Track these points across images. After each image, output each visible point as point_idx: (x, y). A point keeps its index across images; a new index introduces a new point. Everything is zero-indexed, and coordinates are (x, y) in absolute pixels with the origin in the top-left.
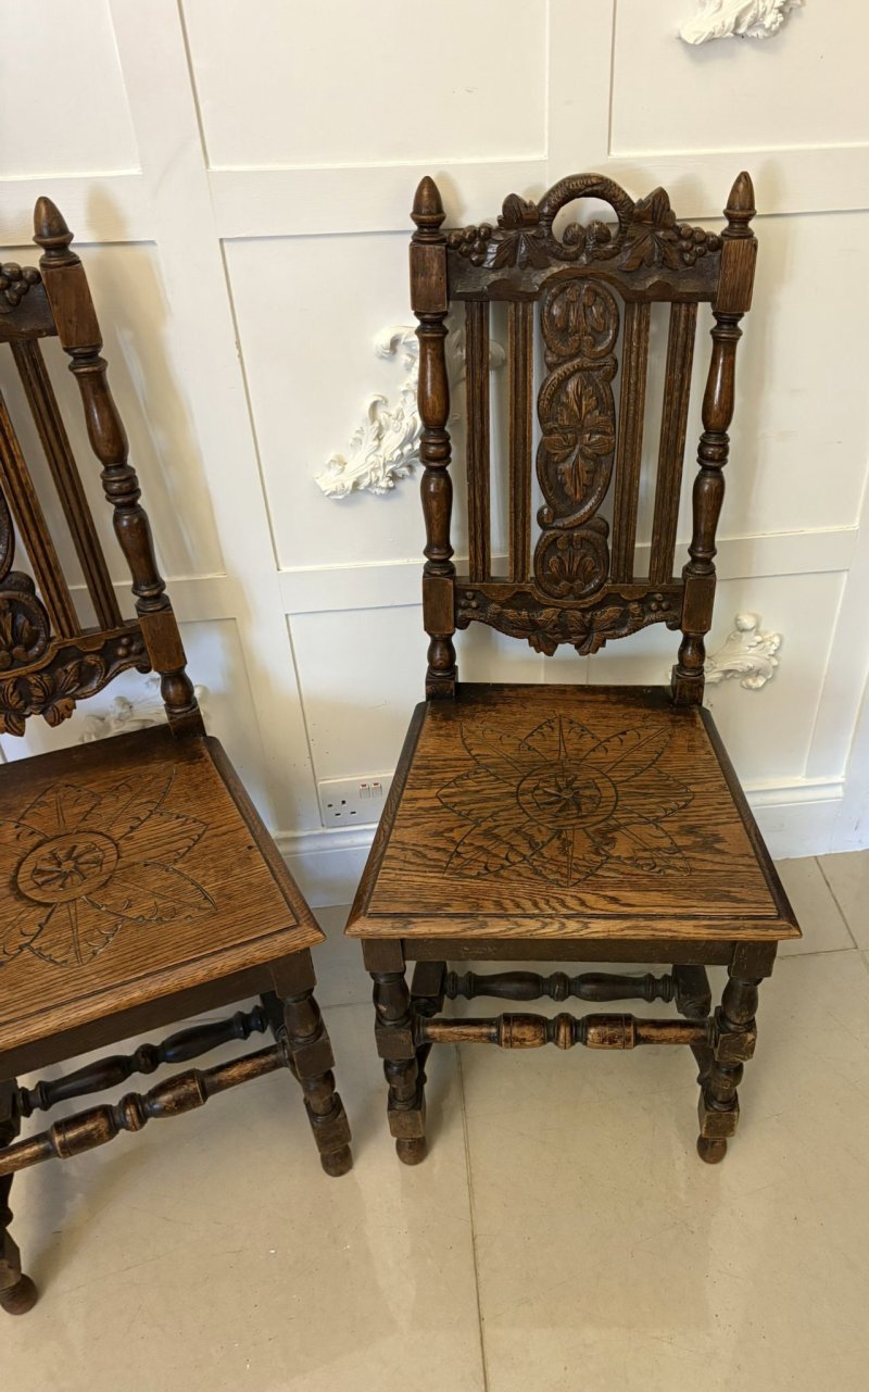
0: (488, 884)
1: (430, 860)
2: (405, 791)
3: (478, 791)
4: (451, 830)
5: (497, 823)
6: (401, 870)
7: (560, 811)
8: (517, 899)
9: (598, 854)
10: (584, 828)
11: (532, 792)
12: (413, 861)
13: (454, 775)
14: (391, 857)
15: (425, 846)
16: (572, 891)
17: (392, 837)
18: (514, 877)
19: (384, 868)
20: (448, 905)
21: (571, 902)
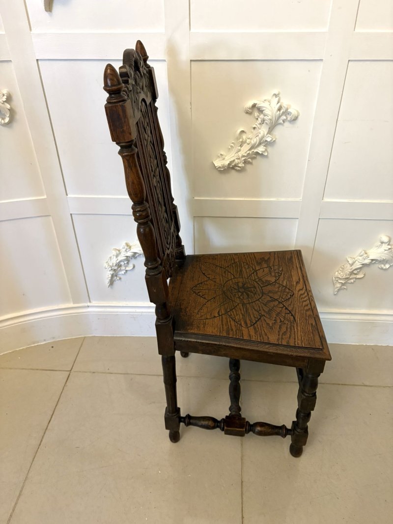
0: (297, 314)
1: (287, 330)
2: (244, 338)
3: (243, 315)
4: (268, 324)
5: (262, 310)
6: (295, 339)
7: (252, 293)
8: (303, 306)
9: (275, 285)
10: (262, 287)
11: (242, 300)
12: (289, 336)
13: (233, 323)
14: (288, 342)
15: (279, 332)
16: (296, 292)
17: (276, 343)
18: (292, 306)
19: (295, 344)
20: (312, 324)
21: (301, 292)
